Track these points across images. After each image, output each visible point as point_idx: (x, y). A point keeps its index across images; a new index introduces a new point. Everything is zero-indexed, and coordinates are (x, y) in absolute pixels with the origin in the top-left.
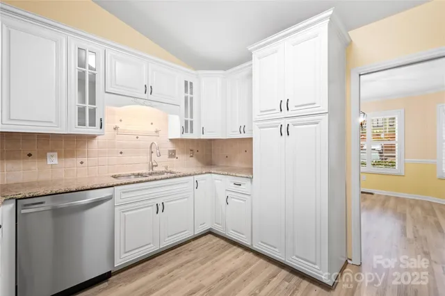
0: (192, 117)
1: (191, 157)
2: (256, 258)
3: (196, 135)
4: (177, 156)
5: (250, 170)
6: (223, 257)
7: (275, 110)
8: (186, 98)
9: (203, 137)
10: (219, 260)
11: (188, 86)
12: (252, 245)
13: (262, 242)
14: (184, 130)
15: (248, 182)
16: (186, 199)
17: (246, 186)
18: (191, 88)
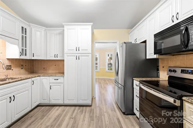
0: (26, 47)
1: (22, 69)
2: (66, 107)
3: (28, 57)
4: (12, 69)
5: (63, 73)
6: (51, 112)
7: (74, 50)
8: (23, 37)
9: (33, 58)
10: (50, 114)
11: (24, 30)
12: (64, 103)
13: (68, 100)
14: (21, 54)
15: (62, 78)
16: (27, 91)
17: (61, 79)
18: (26, 32)
